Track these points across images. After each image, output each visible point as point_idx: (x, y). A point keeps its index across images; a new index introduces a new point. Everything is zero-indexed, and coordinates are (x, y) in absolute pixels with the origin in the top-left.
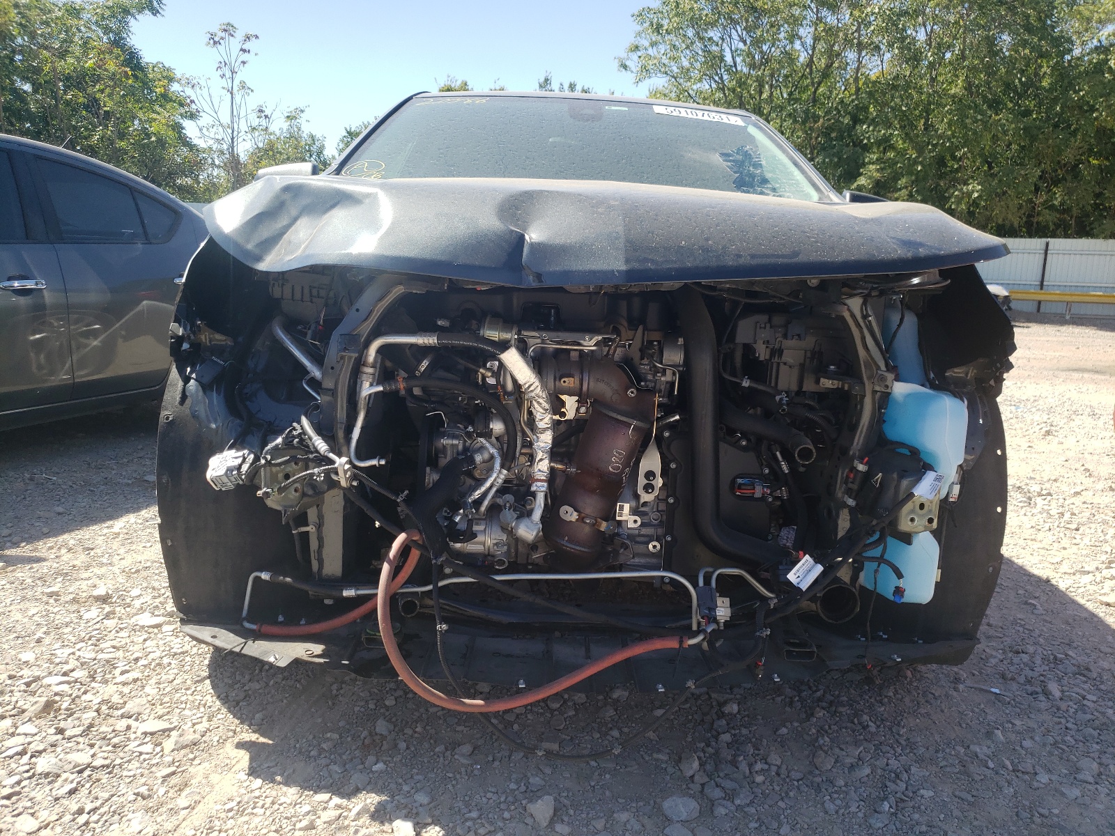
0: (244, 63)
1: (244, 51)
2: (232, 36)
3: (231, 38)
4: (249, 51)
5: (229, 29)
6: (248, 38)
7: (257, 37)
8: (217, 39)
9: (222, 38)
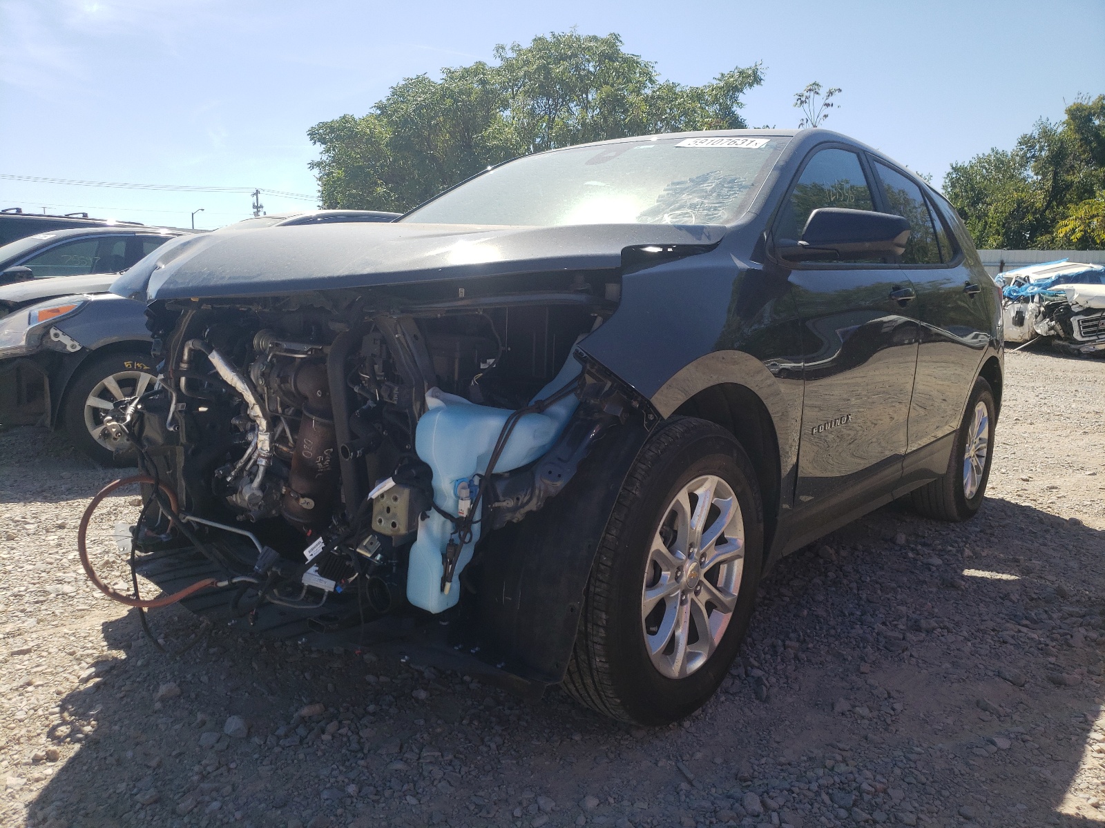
0: (826, 116)
1: (827, 105)
2: (818, 93)
3: (816, 95)
4: (832, 105)
5: (814, 88)
6: (831, 93)
7: (840, 90)
8: (803, 99)
9: (807, 98)
